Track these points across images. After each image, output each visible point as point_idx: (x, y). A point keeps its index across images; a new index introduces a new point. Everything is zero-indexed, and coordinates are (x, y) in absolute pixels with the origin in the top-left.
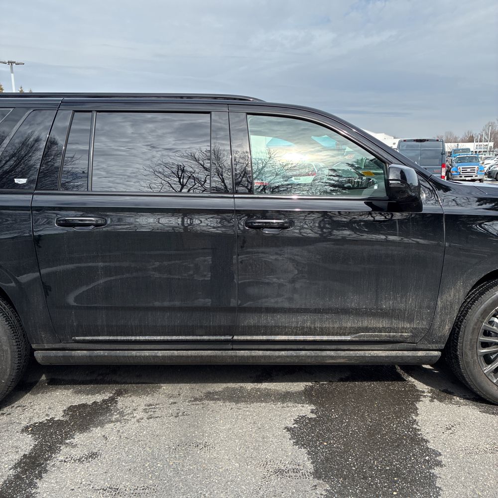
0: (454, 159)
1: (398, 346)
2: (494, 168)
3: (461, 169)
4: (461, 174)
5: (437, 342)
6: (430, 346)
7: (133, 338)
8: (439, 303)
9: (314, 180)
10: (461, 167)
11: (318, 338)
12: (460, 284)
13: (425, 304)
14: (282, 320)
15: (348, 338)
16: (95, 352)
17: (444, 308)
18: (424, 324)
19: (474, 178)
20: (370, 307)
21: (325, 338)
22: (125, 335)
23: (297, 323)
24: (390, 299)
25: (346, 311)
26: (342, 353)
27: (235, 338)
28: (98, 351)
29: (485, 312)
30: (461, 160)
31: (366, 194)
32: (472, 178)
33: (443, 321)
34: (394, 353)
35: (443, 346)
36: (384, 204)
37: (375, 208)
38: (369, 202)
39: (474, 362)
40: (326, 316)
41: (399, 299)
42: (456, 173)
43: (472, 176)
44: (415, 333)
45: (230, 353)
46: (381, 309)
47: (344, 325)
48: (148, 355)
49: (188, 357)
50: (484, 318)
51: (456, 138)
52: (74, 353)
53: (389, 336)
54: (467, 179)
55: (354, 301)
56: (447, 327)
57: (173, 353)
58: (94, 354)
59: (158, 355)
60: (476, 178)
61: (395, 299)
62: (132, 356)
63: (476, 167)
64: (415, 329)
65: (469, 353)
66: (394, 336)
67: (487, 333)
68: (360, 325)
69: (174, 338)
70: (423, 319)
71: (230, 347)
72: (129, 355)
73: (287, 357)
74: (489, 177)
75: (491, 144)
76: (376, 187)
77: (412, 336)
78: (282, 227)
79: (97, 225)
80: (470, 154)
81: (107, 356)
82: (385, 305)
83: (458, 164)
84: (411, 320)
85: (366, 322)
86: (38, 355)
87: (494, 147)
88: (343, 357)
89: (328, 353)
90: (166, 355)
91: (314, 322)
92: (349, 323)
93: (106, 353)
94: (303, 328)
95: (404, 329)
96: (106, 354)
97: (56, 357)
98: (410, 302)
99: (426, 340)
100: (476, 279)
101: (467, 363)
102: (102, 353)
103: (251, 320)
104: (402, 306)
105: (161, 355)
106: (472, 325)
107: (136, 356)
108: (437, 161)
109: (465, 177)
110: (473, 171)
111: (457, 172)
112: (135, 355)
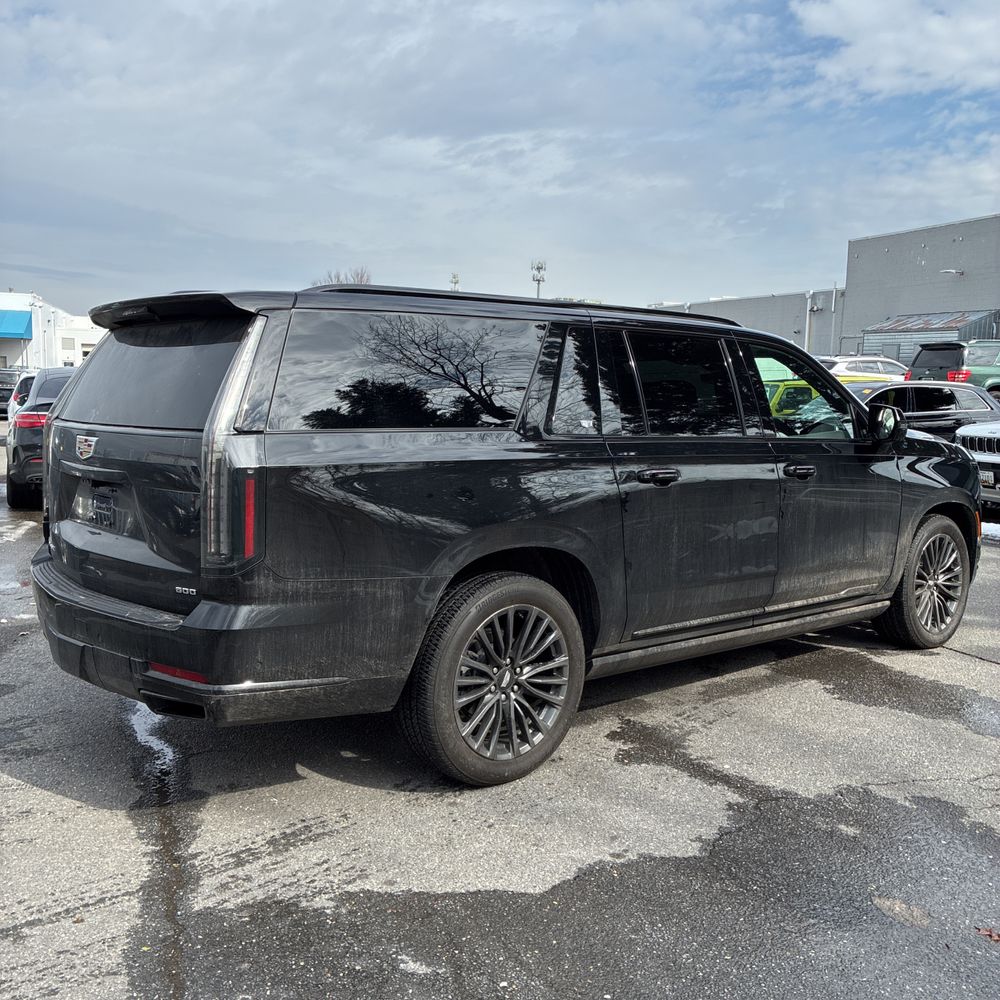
1: (864, 599)
5: (890, 591)
6: (884, 596)
8: (898, 548)
12: (910, 526)
15: (842, 595)
16: (649, 649)
17: (901, 552)
18: (888, 572)
24: (871, 548)
28: (651, 648)
33: (899, 566)
35: (892, 594)
41: (876, 547)
44: (881, 582)
48: (695, 644)
49: (725, 640)
53: (865, 589)
55: (851, 552)
56: (900, 573)
57: (715, 638)
59: (703, 643)
64: (882, 577)
66: (868, 588)
68: (851, 578)
70: (887, 566)
72: (679, 647)
77: (878, 586)
81: (660, 652)
84: (880, 569)
85: (855, 575)
91: (824, 579)
94: (816, 588)
100: (917, 522)
102: (656, 650)
106: (913, 568)
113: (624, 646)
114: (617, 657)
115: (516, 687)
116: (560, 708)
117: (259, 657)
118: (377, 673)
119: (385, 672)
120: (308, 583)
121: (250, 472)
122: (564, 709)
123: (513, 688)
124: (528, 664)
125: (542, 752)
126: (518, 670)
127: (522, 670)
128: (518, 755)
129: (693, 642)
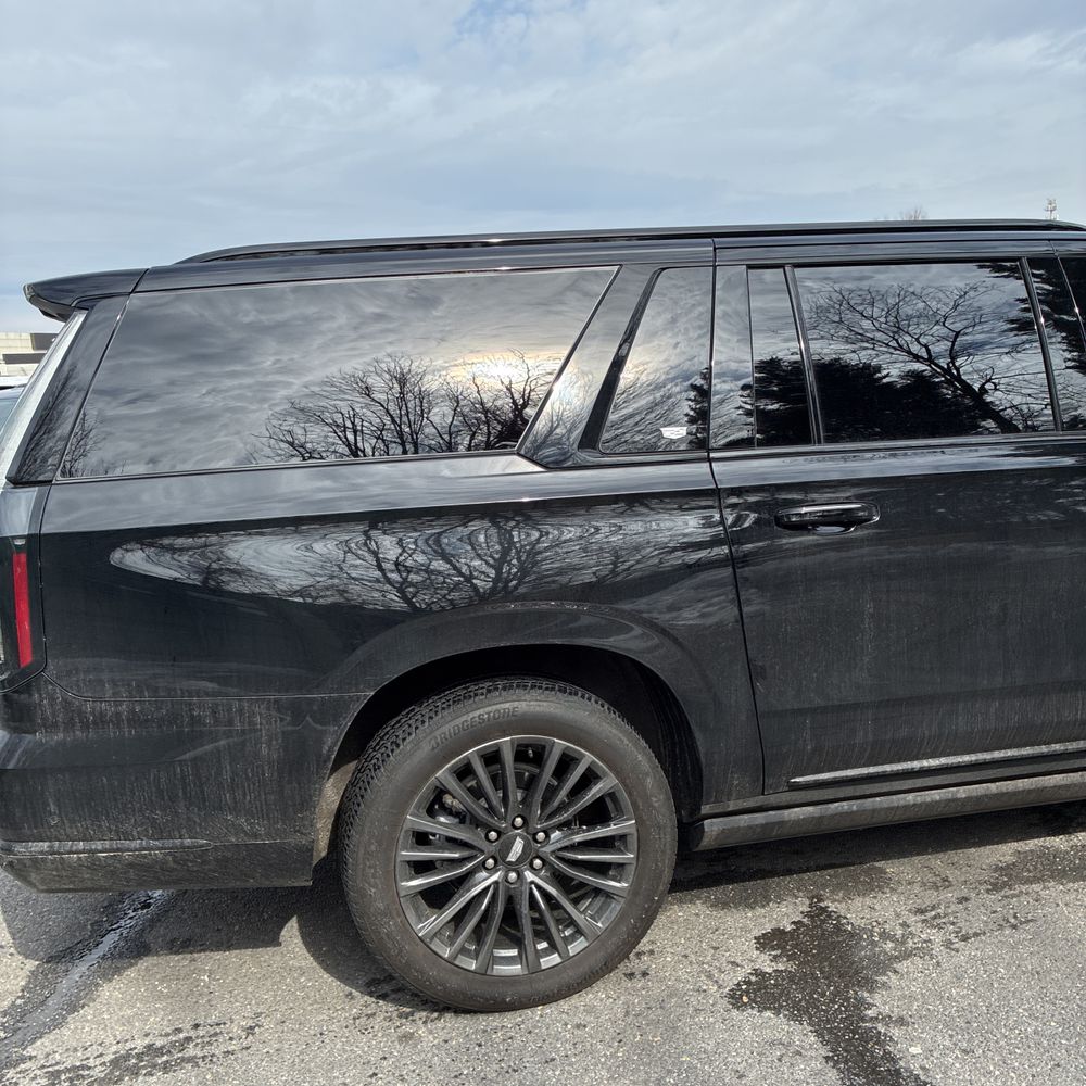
7: (916, 765)
16: (830, 805)
22: (899, 761)
28: (837, 804)
48: (938, 798)
49: (1015, 793)
57: (988, 788)
58: (829, 812)
59: (959, 796)
69: (998, 755)
72: (902, 803)
81: (857, 811)
90: (975, 794)
93: (854, 805)
96: (854, 808)
102: (846, 807)
105: (964, 796)
107: (914, 805)
112: (912, 802)
113: (773, 799)
114: (759, 818)
115: (538, 863)
116: (623, 901)
117: (53, 808)
118: (256, 836)
119: (268, 835)
120: (117, 704)
121: (19, 542)
122: (630, 903)
123: (531, 865)
124: (559, 827)
125: (583, 969)
126: (541, 836)
127: (547, 836)
128: (535, 970)
129: (936, 795)
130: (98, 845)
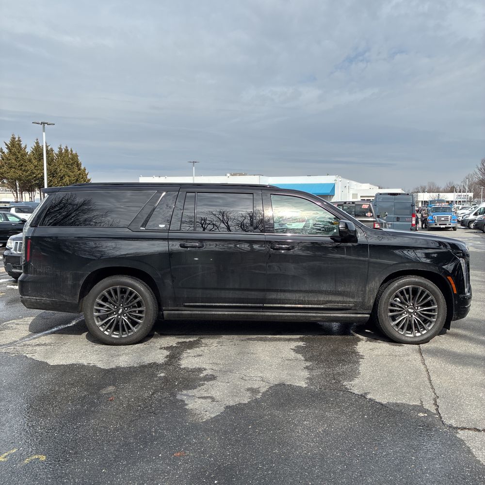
0: (430, 209)
1: (348, 311)
2: (467, 217)
3: (436, 218)
4: (437, 222)
5: (367, 310)
6: (364, 312)
8: (367, 288)
9: (304, 226)
10: (436, 216)
11: (307, 306)
12: (377, 279)
13: (360, 289)
14: (288, 296)
15: (322, 306)
17: (370, 291)
18: (360, 300)
19: (448, 226)
20: (332, 290)
21: (310, 306)
22: (210, 303)
23: (296, 298)
24: (342, 286)
25: (321, 292)
26: (319, 315)
27: (265, 305)
28: (195, 311)
29: (391, 294)
30: (437, 210)
31: (331, 234)
32: (446, 226)
33: (369, 298)
34: (345, 315)
35: (371, 311)
36: (339, 239)
37: (336, 241)
38: (332, 238)
39: (386, 319)
40: (310, 294)
41: (347, 286)
42: (432, 222)
43: (446, 224)
44: (356, 304)
45: (262, 313)
46: (338, 291)
47: (320, 299)
50: (390, 297)
51: (438, 188)
52: (183, 312)
53: (343, 306)
54: (442, 226)
55: (325, 287)
56: (372, 301)
58: (193, 313)
60: (450, 226)
61: (345, 286)
62: (212, 314)
63: (450, 216)
64: (356, 302)
65: (383, 315)
66: (345, 306)
67: (392, 305)
68: (327, 299)
70: (359, 297)
71: (261, 310)
73: (291, 316)
74: (462, 225)
75: (471, 195)
76: (335, 231)
77: (354, 306)
78: (288, 249)
79: (199, 247)
80: (444, 205)
81: (200, 314)
82: (340, 289)
83: (434, 213)
84: (353, 297)
85: (331, 298)
86: (165, 313)
87: (474, 197)
88: (320, 317)
89: (312, 314)
91: (304, 297)
92: (322, 298)
93: (199, 312)
94: (299, 300)
95: (350, 301)
97: (174, 314)
98: (352, 288)
99: (361, 308)
100: (384, 277)
101: (382, 320)
103: (273, 296)
104: (348, 290)
106: (384, 300)
108: (408, 212)
109: (440, 225)
110: (447, 220)
111: (432, 220)
114: (176, 312)
119: (69, 300)
121: (29, 238)
123: (124, 315)
130: (37, 298)
